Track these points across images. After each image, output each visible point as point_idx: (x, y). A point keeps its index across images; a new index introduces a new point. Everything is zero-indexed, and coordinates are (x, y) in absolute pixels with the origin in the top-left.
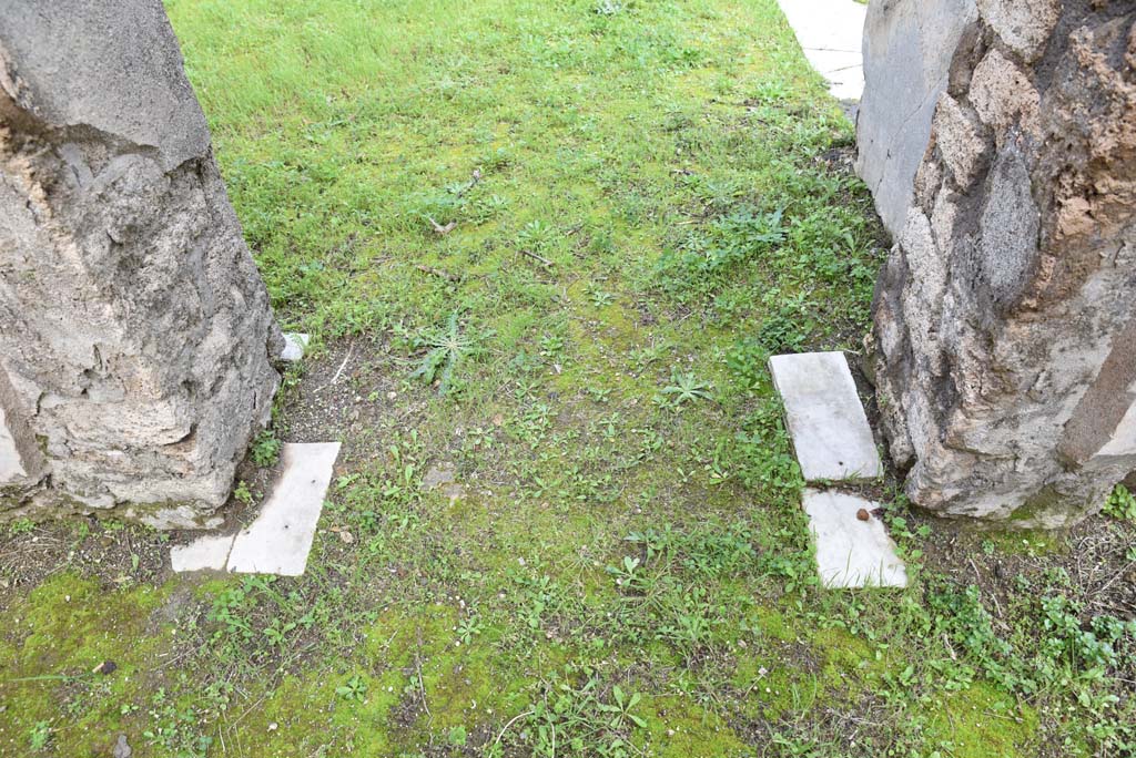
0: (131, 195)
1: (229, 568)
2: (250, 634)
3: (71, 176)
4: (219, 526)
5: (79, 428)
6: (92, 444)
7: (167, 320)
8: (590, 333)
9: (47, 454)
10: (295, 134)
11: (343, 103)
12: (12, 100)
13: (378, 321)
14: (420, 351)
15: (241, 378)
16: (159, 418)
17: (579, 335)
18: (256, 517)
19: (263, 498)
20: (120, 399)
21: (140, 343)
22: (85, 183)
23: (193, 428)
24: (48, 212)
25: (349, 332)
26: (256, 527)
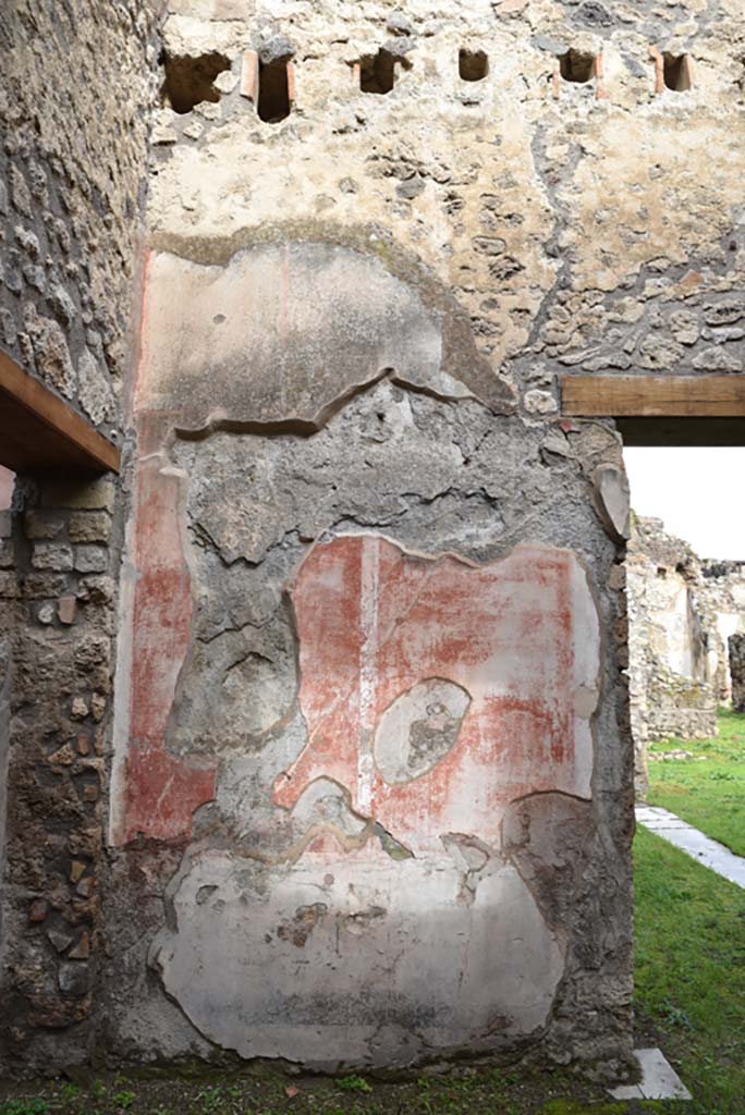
6: (585, 1006)
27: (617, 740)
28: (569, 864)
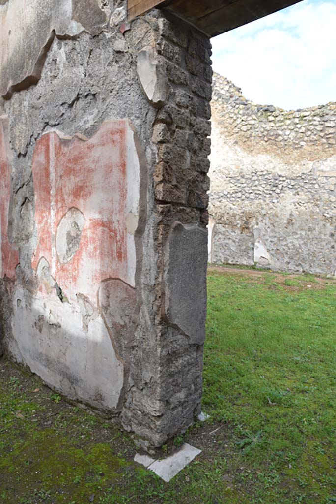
0: (178, 345)
1: (149, 468)
2: (143, 489)
3: (168, 334)
4: (153, 454)
5: (135, 400)
6: (136, 407)
7: (171, 380)
8: (310, 460)
9: (124, 405)
10: (238, 357)
11: (259, 354)
12: (165, 314)
13: (234, 421)
14: (243, 436)
15: (182, 412)
16: (155, 406)
17: (305, 459)
18: (165, 458)
19: (170, 454)
20: (149, 395)
21: (162, 381)
22: (170, 337)
23: (162, 415)
24: (159, 339)
25: (223, 421)
26: (163, 461)
27: (152, 251)
28: (126, 324)
